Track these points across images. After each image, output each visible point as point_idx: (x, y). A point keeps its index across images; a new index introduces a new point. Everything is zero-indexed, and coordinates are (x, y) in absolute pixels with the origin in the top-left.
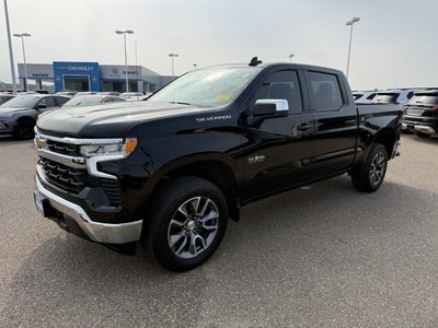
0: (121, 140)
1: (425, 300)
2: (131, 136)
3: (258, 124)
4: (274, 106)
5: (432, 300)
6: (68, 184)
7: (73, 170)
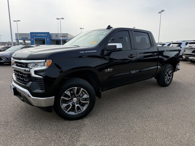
0: (44, 60)
1: (185, 134)
2: (49, 59)
3: (109, 54)
4: (116, 46)
5: (188, 135)
6: (23, 80)
7: (25, 74)
